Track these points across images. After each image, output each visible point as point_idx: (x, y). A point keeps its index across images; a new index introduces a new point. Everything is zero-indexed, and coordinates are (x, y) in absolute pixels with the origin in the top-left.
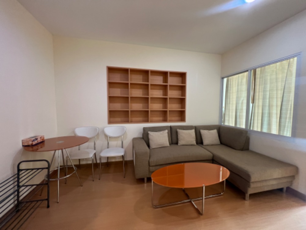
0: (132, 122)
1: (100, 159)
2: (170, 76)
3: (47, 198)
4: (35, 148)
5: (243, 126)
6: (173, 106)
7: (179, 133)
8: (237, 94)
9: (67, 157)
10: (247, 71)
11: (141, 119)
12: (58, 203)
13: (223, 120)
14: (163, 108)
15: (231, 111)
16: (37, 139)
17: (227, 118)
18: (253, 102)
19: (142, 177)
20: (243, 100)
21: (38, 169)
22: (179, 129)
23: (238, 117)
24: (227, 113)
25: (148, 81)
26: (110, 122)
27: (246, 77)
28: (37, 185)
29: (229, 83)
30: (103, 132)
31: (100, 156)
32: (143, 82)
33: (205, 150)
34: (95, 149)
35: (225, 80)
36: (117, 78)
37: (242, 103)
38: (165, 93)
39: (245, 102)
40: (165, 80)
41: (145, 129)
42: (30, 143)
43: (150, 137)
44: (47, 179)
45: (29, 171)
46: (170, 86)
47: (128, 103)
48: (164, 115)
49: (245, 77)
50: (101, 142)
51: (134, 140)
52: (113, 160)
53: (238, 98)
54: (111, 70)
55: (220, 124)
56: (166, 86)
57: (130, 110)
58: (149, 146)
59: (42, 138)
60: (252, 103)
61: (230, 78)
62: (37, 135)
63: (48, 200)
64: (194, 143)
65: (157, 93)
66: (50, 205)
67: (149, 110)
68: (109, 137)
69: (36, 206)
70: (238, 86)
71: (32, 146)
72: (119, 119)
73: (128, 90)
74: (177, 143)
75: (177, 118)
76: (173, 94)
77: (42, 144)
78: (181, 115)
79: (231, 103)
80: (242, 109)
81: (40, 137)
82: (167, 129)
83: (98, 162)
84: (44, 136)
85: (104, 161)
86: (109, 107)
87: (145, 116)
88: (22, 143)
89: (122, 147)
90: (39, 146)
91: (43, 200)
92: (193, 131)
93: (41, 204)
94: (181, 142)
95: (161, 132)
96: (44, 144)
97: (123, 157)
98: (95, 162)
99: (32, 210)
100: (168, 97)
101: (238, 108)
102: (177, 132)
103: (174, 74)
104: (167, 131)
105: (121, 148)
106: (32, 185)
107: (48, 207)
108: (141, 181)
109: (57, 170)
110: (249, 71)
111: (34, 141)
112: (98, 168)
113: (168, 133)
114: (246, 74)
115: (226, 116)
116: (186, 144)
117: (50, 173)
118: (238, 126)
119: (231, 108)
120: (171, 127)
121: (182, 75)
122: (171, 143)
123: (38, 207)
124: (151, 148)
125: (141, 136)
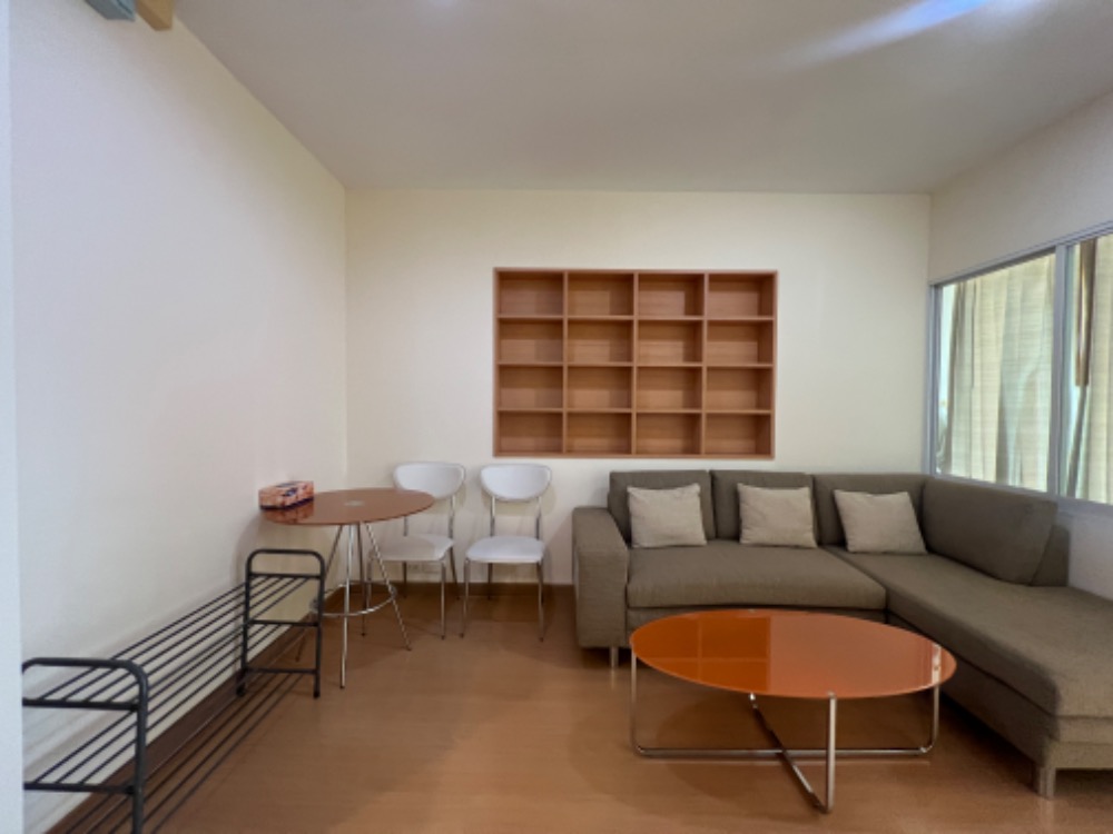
0: (572, 452)
1: (466, 569)
2: (711, 289)
3: (313, 666)
4: (290, 515)
5: (1039, 484)
6: (722, 399)
7: (743, 497)
8: (1007, 350)
9: (372, 553)
10: (1051, 250)
11: (603, 442)
12: (342, 687)
13: (940, 454)
14: (685, 407)
15: (977, 418)
16: (294, 491)
17: (958, 448)
18: (1085, 380)
19: (603, 645)
20: (1033, 374)
21: (295, 577)
22: (747, 484)
23: (1011, 443)
24: (959, 428)
25: (630, 312)
26: (500, 451)
27: (1049, 275)
28: (293, 624)
29: (968, 304)
30: (478, 481)
31: (467, 559)
32: (612, 313)
33: (853, 570)
34: (451, 536)
35: (949, 292)
36: (529, 305)
37: (1031, 386)
38: (694, 351)
39: (1045, 379)
40: (695, 305)
41: (615, 478)
42: (279, 500)
43: (634, 506)
44: (316, 612)
45: (273, 580)
46: (712, 324)
47: (561, 386)
48: (689, 432)
49: (1044, 277)
50: (469, 515)
51: (579, 513)
52: (508, 580)
53: (1010, 365)
54: (508, 280)
55: (928, 473)
56: (696, 326)
57: (565, 410)
58: (628, 539)
59: (308, 490)
60: (1078, 383)
61: (970, 282)
62: (295, 480)
63: (315, 672)
64: (809, 537)
65: (665, 353)
66: (322, 690)
67: (634, 411)
68: (497, 500)
69: (284, 687)
70: (1009, 313)
71: (284, 508)
72: (529, 442)
73: (562, 345)
74: (736, 536)
75: (740, 444)
76: (721, 352)
77: (305, 507)
78: (758, 431)
79: (977, 384)
80: (1030, 412)
81: (303, 484)
82: (696, 481)
83: (460, 580)
84: (312, 483)
85: (478, 578)
86: (499, 400)
87: (620, 431)
88: (261, 499)
89: (538, 537)
90: (301, 509)
91: (303, 672)
92: (805, 492)
93: (297, 681)
94: (750, 534)
95: (677, 492)
96: (311, 507)
97: (539, 567)
98: (449, 579)
99: (275, 697)
100: (704, 365)
101: (1009, 406)
102: (736, 496)
103: (724, 281)
104: (696, 488)
105: (534, 540)
106: (279, 624)
107: (316, 694)
108: (597, 656)
109: (343, 590)
110: (1061, 250)
111: (286, 495)
112: (458, 599)
113: (701, 495)
114: (1047, 262)
115: (954, 439)
116: (775, 542)
117: (326, 596)
118: (1013, 481)
119: (977, 407)
120: (713, 476)
121: (762, 285)
122: (712, 533)
123: (290, 690)
124: (635, 546)
125: (603, 503)
